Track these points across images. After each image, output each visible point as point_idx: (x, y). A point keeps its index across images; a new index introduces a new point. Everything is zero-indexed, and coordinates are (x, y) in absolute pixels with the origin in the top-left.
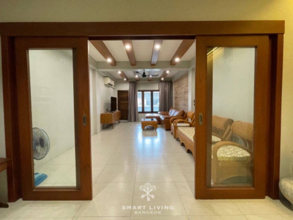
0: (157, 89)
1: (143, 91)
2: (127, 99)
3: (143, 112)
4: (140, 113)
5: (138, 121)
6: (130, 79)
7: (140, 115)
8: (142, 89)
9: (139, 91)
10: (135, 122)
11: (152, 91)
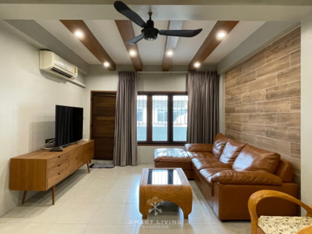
0: (184, 90)
1: (150, 94)
2: (112, 111)
3: (149, 142)
4: (141, 143)
5: (136, 165)
6: (121, 65)
7: (141, 148)
8: (147, 89)
9: (140, 93)
10: (129, 167)
11: (170, 95)
